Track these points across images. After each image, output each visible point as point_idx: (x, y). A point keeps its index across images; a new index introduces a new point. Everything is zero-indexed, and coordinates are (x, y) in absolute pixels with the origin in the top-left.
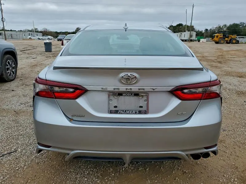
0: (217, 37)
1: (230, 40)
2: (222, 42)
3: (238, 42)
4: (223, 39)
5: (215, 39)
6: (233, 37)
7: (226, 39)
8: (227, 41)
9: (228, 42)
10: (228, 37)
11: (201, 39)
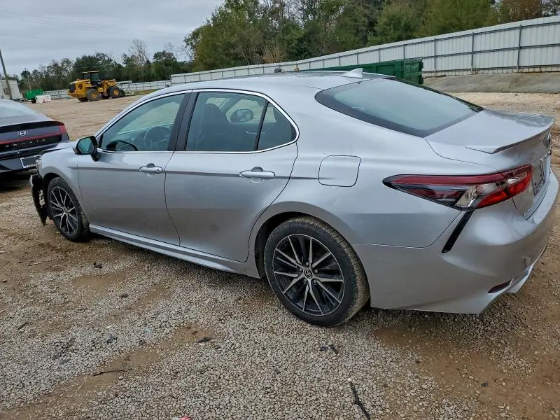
0: (80, 86)
1: (108, 91)
2: (94, 96)
3: (122, 94)
4: (93, 90)
5: (78, 91)
6: (111, 84)
7: (100, 89)
8: (102, 93)
9: (106, 95)
10: (101, 86)
11: (37, 97)
